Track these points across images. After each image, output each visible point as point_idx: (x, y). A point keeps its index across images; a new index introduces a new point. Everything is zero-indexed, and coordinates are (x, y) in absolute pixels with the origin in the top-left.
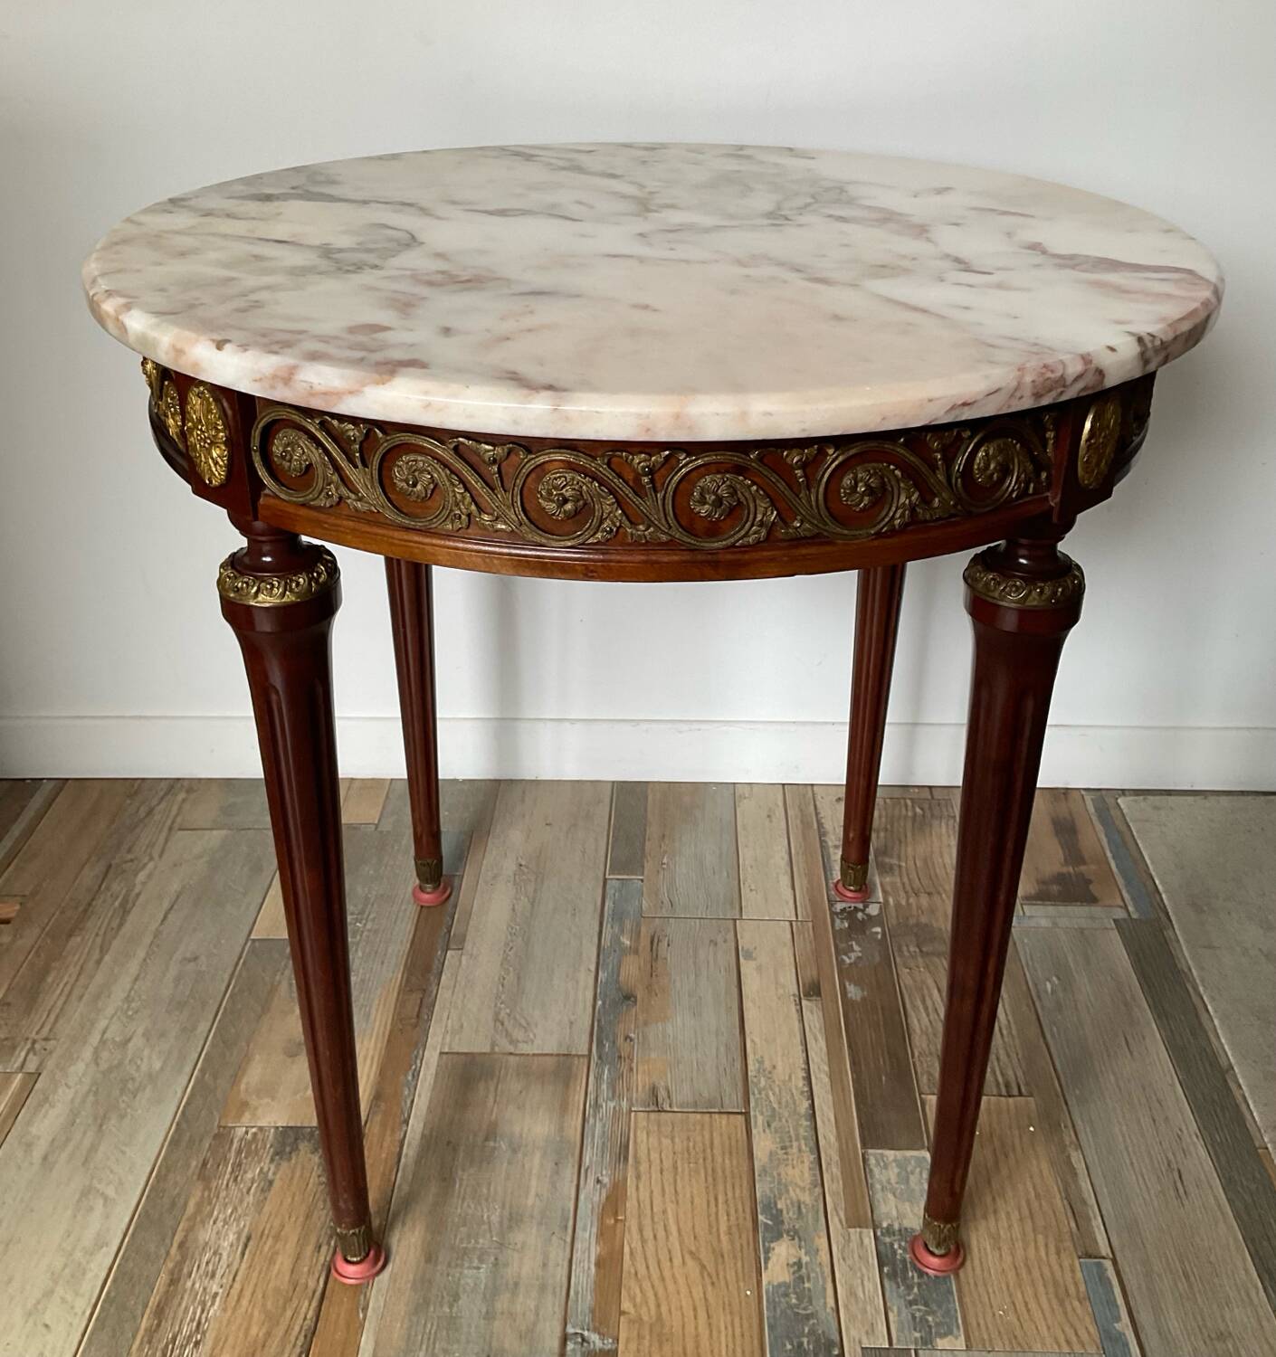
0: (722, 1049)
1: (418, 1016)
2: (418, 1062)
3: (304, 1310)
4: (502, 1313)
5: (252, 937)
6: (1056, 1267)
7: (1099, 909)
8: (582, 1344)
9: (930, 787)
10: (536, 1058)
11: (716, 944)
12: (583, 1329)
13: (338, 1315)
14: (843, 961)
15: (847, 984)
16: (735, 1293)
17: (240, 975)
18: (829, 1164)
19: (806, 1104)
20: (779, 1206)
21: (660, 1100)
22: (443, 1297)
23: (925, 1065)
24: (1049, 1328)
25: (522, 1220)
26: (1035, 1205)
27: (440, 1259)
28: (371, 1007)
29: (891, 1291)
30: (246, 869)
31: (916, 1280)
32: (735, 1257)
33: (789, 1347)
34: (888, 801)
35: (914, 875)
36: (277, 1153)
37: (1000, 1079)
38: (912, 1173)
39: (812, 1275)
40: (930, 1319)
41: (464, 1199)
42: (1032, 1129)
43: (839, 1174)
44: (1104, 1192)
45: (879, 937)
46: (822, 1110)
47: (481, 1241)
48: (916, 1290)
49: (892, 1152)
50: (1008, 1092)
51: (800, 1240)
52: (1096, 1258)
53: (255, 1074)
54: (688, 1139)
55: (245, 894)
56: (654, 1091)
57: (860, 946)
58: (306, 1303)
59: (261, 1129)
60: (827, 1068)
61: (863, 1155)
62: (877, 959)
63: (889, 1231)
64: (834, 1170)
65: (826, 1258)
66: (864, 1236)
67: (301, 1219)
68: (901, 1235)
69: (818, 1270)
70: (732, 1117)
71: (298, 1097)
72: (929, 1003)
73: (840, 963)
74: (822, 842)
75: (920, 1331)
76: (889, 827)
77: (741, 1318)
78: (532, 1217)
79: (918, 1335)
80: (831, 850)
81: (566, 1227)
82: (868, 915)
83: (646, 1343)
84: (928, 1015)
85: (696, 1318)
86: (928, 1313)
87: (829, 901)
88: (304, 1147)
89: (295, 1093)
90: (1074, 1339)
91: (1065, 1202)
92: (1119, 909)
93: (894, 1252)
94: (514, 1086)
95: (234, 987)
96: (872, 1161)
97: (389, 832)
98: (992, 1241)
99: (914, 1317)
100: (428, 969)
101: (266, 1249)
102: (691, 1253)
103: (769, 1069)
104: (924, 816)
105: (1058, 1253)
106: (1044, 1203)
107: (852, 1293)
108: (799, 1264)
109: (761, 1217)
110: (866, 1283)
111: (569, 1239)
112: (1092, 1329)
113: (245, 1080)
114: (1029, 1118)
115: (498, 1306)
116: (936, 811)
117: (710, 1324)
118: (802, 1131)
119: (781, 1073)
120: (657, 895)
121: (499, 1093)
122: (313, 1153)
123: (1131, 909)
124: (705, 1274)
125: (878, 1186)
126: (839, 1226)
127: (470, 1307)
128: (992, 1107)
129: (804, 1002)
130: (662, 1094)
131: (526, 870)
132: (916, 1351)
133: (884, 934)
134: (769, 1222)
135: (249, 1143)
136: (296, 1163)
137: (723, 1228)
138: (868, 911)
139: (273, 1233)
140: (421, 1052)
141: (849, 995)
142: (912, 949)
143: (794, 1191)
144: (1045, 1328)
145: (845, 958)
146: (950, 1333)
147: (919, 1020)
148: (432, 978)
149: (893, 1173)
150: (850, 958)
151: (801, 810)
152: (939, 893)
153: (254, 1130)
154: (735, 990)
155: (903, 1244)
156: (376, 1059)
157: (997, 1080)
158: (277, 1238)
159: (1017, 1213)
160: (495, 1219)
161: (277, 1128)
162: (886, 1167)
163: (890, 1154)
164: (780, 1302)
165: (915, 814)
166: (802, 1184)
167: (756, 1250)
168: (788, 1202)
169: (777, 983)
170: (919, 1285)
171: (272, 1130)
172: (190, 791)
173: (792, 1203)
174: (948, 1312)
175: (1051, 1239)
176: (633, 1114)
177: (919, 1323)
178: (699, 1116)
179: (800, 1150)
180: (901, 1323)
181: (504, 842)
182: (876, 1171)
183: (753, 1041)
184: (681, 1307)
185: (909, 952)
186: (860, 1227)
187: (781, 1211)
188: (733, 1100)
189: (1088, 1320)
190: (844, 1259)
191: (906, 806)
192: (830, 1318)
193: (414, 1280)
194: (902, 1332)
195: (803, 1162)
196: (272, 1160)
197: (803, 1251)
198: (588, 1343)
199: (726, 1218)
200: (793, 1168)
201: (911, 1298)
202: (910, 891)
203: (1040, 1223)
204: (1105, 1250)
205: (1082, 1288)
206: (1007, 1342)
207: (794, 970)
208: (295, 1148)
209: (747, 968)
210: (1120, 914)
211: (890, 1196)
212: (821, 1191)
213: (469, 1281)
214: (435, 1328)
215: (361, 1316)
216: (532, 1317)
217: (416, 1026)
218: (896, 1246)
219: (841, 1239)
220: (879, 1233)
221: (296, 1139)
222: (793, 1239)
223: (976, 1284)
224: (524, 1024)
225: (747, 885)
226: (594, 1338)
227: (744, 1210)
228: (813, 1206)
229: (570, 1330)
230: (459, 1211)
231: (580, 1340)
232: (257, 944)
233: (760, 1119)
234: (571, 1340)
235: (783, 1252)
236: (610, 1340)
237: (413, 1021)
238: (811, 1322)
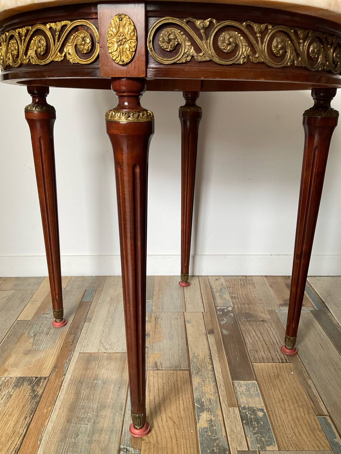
0: (180, 350)
1: (73, 342)
2: (71, 356)
3: (16, 441)
4: (95, 441)
5: (18, 319)
6: (309, 420)
7: (305, 307)
8: (126, 452)
9: (245, 276)
10: (114, 354)
11: (177, 319)
12: (127, 446)
13: (30, 443)
14: (221, 323)
15: (223, 330)
16: (187, 431)
17: (12, 330)
18: (220, 386)
19: (211, 366)
20: (203, 400)
21: (158, 366)
22: (72, 435)
23: (252, 354)
24: (309, 441)
25: (105, 407)
26: (298, 398)
27: (73, 421)
28: (56, 340)
29: (247, 429)
30: (19, 301)
31: (256, 425)
32: (186, 418)
33: (209, 451)
34: (232, 280)
35: (242, 299)
36: (15, 386)
37: (279, 358)
38: (251, 388)
39: (216, 424)
40: (263, 439)
41: (84, 400)
42: (292, 373)
43: (224, 389)
44: (322, 393)
45: (233, 316)
46: (217, 368)
47: (89, 414)
48: (256, 429)
49: (243, 381)
50: (282, 361)
51: (211, 412)
52: (323, 415)
53: (11, 360)
54: (168, 378)
55: (17, 308)
56: (156, 364)
57: (226, 319)
58: (18, 438)
59: (11, 378)
60: (217, 355)
61: (232, 383)
62: (233, 322)
63: (244, 408)
64: (222, 388)
65: (221, 419)
66: (235, 410)
67: (21, 408)
68: (249, 409)
69: (219, 422)
70: (184, 371)
71: (26, 367)
72: (251, 335)
73: (220, 324)
74: (211, 291)
75: (260, 444)
76: (233, 287)
77: (189, 441)
78: (109, 406)
79: (259, 445)
80: (215, 293)
81: (122, 410)
82: (228, 310)
83: (152, 451)
84: (251, 338)
85: (171, 441)
86: (262, 437)
87: (215, 306)
88: (26, 384)
89: (25, 366)
90: (320, 445)
91: (309, 397)
92: (311, 308)
93: (247, 415)
94: (105, 363)
95: (9, 334)
96: (236, 385)
97: (69, 290)
98: (283, 410)
99: (257, 439)
100: (78, 328)
101: (5, 419)
102: (170, 417)
103: (197, 356)
104: (244, 284)
105: (308, 414)
106: (301, 397)
107: (232, 430)
108: (211, 420)
109: (196, 404)
110: (237, 427)
111: (123, 414)
112: (326, 442)
113: (8, 362)
114: (291, 370)
115: (94, 438)
116: (248, 282)
117: (177, 443)
118: (210, 376)
119: (201, 356)
120: (157, 305)
121: (99, 365)
122: (28, 385)
123: (315, 307)
124: (175, 425)
125: (239, 393)
126: (226, 407)
127: (83, 439)
128: (277, 366)
129: (208, 335)
130: (159, 364)
131: (114, 300)
132: (259, 451)
133: (234, 315)
134: (199, 406)
135: (6, 383)
136: (22, 389)
137: (182, 409)
138: (228, 309)
139: (9, 413)
140: (72, 353)
141: (224, 333)
142: (244, 320)
143: (208, 395)
144: (308, 442)
145: (221, 322)
146: (272, 444)
147: (248, 340)
148: (79, 330)
149: (244, 389)
150: (223, 322)
151: (204, 283)
152: (251, 304)
153: (8, 378)
154: (184, 333)
155: (250, 412)
156: (56, 356)
157: (278, 358)
158: (10, 415)
159: (291, 400)
160: (95, 406)
161: (17, 377)
162: (241, 386)
163: (242, 382)
164: (204, 434)
165: (241, 283)
166: (211, 393)
167: (194, 416)
168: (206, 399)
169: (199, 330)
170: (257, 427)
171: (15, 378)
172: (4, 280)
173: (207, 399)
174: (269, 437)
175: (305, 409)
176: (148, 371)
177: (259, 441)
178: (172, 371)
179: (209, 382)
180: (252, 441)
181: (107, 292)
182: (238, 388)
183: (191, 347)
184: (166, 437)
185: (243, 320)
186: (233, 407)
187: (203, 402)
188: (184, 366)
189: (324, 438)
190: (228, 418)
191: (238, 281)
192: (224, 440)
193: (62, 429)
194: (253, 444)
195: (210, 385)
196: (13, 388)
197: (212, 416)
198: (129, 451)
199: (182, 405)
200: (207, 387)
201: (255, 431)
202: (242, 304)
203: (300, 404)
204: (326, 413)
205: (320, 426)
206: (294, 447)
207: (204, 326)
208: (22, 384)
209: (188, 325)
210: (312, 309)
211: (244, 396)
212: (218, 395)
213: (83, 429)
214: (68, 447)
215: (39, 443)
216: (107, 442)
217: (72, 345)
218: (247, 413)
219: (226, 411)
220: (240, 409)
221: (23, 381)
222: (209, 412)
223: (279, 426)
224: (110, 343)
225: (188, 302)
226: (131, 449)
227: (189, 403)
228: (215, 400)
229: (122, 447)
230: (81, 404)
231: (126, 450)
232: (19, 322)
233: (194, 372)
234: (122, 450)
235: (204, 417)
236: (138, 450)
237: (71, 343)
238: (217, 441)
